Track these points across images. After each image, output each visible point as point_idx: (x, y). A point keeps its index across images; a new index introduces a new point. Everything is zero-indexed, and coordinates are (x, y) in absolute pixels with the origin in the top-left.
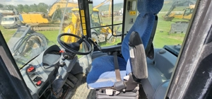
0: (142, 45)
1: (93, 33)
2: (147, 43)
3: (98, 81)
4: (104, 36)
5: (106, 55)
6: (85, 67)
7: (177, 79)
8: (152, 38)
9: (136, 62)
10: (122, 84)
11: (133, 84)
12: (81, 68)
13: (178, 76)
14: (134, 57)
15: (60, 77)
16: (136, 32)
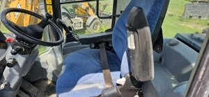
0: (147, 29)
1: (64, 13)
2: (154, 26)
3: (76, 88)
4: (81, 20)
5: (87, 48)
6: (50, 68)
7: (202, 73)
8: (162, 19)
9: (137, 55)
10: (115, 91)
11: (131, 90)
12: (44, 71)
13: (204, 68)
14: (134, 47)
15: (8, 85)
16: (139, 8)
